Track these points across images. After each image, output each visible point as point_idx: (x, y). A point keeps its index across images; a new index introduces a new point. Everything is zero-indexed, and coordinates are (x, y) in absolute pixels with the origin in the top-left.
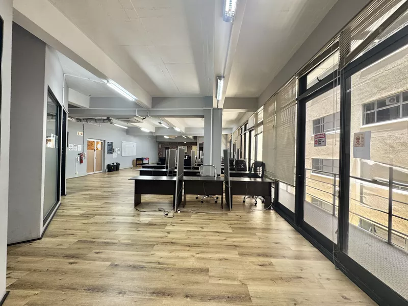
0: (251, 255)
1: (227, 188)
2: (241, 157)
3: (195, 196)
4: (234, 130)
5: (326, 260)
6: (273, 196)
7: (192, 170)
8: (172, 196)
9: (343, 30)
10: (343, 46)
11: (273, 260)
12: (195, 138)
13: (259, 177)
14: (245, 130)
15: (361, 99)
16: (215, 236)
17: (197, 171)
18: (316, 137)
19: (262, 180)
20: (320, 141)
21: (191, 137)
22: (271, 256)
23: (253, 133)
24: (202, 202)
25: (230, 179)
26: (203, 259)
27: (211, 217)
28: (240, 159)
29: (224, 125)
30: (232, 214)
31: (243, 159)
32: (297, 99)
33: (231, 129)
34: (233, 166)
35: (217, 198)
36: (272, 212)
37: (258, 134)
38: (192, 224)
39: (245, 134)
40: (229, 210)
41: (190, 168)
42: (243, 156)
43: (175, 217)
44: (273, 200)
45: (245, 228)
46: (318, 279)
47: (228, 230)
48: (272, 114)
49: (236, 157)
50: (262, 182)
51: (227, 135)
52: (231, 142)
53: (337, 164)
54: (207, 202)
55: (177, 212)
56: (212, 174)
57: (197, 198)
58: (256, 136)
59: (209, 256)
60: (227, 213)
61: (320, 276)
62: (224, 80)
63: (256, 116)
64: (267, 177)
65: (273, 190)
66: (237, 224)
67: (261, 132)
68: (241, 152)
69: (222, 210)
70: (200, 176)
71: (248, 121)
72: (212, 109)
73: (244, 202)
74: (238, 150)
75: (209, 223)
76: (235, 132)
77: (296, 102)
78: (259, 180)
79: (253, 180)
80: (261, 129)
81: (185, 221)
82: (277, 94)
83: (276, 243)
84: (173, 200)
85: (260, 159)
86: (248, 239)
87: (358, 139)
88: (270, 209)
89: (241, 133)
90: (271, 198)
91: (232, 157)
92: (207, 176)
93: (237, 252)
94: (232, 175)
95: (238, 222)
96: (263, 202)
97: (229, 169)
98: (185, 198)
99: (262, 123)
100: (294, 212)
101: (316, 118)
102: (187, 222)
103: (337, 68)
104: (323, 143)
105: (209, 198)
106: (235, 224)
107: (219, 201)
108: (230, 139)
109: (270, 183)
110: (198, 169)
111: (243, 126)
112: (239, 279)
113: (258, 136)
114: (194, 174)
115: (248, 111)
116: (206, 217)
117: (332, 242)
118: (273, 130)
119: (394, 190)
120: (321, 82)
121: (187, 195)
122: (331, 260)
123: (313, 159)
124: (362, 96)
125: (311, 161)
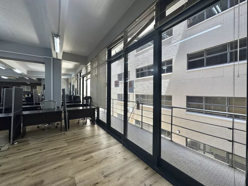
0: (80, 156)
1: (65, 116)
2: (78, 94)
3: (36, 126)
4: (73, 76)
5: (119, 144)
6: (96, 116)
7: (34, 106)
8: (8, 131)
9: (125, 31)
10: (125, 38)
11: (93, 154)
12: (40, 80)
13: (89, 106)
14: (80, 76)
15: (135, 67)
16: (52, 152)
17: (38, 106)
18: (116, 82)
19: (90, 107)
20: (117, 85)
21: (34, 78)
22: (92, 152)
23: (85, 79)
24: (43, 129)
25: (67, 109)
26: (38, 174)
27: (50, 139)
28: (77, 95)
29: (63, 72)
30: (69, 133)
31: (79, 95)
32: (107, 61)
33: (71, 75)
34: (72, 100)
35: (58, 124)
36: (96, 125)
37: (88, 79)
38: (31, 149)
39: (80, 79)
40: (67, 131)
41: (33, 104)
42: (79, 94)
43: (10, 149)
44: (96, 118)
45: (77, 140)
46: (115, 155)
47: (64, 144)
48: (95, 68)
49: (74, 94)
50: (90, 109)
51: (68, 79)
52: (71, 84)
53: (123, 96)
54: (49, 128)
55: (13, 144)
56: (53, 107)
57: (38, 127)
58: (86, 80)
59: (45, 170)
60: (65, 133)
61: (116, 153)
62: (59, 39)
63: (87, 68)
64: (93, 105)
65: (96, 112)
66: (72, 138)
67: (89, 78)
68: (78, 91)
69: (61, 132)
70: (41, 109)
71: (81, 70)
72: (52, 58)
73: (78, 123)
74: (76, 89)
75: (48, 144)
76: (74, 77)
77: (107, 63)
78: (89, 107)
79: (85, 108)
80: (89, 76)
81: (23, 149)
82: (98, 56)
83: (96, 143)
84: (8, 134)
85: (89, 95)
86: (78, 147)
87: (130, 84)
88: (94, 124)
89: (78, 78)
90: (95, 118)
91: (72, 94)
92: (48, 109)
93: (69, 158)
94: (68, 106)
95: (73, 137)
96: (90, 121)
97: (66, 103)
98: (24, 130)
99: (89, 73)
100: (106, 123)
101: (119, 73)
102: (25, 149)
103: (122, 49)
104: (118, 85)
105: (50, 125)
106: (70, 139)
107: (59, 126)
108: (70, 82)
109: (94, 109)
110: (39, 104)
111: (79, 74)
112: (69, 176)
113: (88, 80)
114: (35, 109)
115: (81, 64)
116: (46, 140)
117: (121, 134)
118: (95, 78)
119: (143, 105)
120: (117, 54)
121: (27, 127)
122: (121, 142)
123: (118, 94)
124: (135, 65)
125: (117, 95)
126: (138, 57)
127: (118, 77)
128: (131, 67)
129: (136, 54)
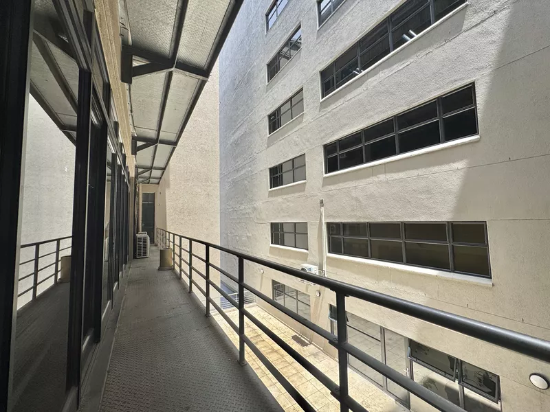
101: (273, 165)
123: (272, 223)
124: (322, 135)
125: (269, 227)
126: (329, 109)
127: (270, 175)
128: (308, 141)
129: (321, 100)
